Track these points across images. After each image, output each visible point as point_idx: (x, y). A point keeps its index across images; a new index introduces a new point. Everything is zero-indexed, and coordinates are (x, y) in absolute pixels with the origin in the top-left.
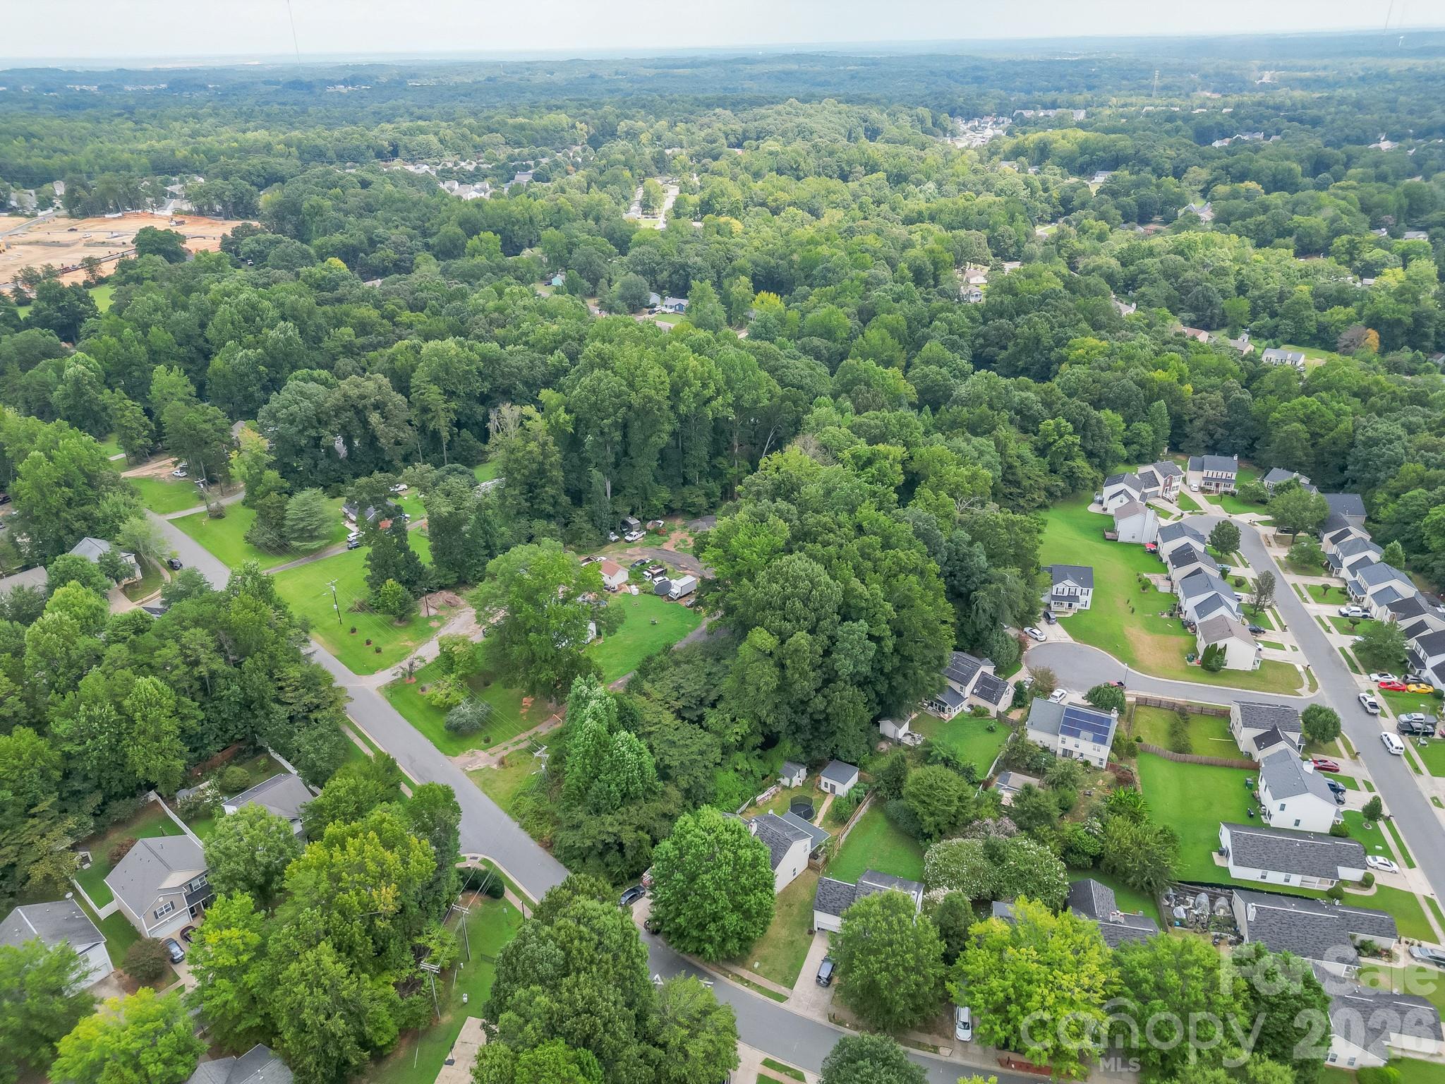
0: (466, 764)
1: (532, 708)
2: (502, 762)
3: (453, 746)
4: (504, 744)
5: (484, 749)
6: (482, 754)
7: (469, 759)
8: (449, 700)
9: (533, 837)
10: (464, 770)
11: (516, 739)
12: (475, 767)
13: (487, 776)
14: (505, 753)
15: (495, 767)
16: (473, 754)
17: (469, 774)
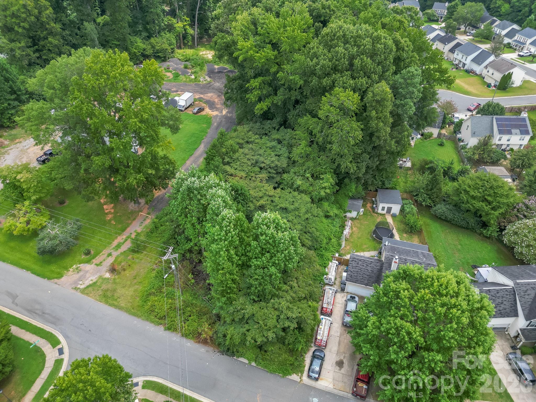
0: (76, 282)
1: (115, 213)
2: (113, 270)
3: (53, 267)
4: (106, 252)
5: (88, 262)
6: (88, 267)
7: (76, 276)
8: (31, 226)
9: (185, 335)
10: (76, 289)
11: (115, 243)
12: (88, 282)
13: (104, 287)
14: (111, 260)
15: (108, 275)
16: (78, 270)
17: (83, 291)
